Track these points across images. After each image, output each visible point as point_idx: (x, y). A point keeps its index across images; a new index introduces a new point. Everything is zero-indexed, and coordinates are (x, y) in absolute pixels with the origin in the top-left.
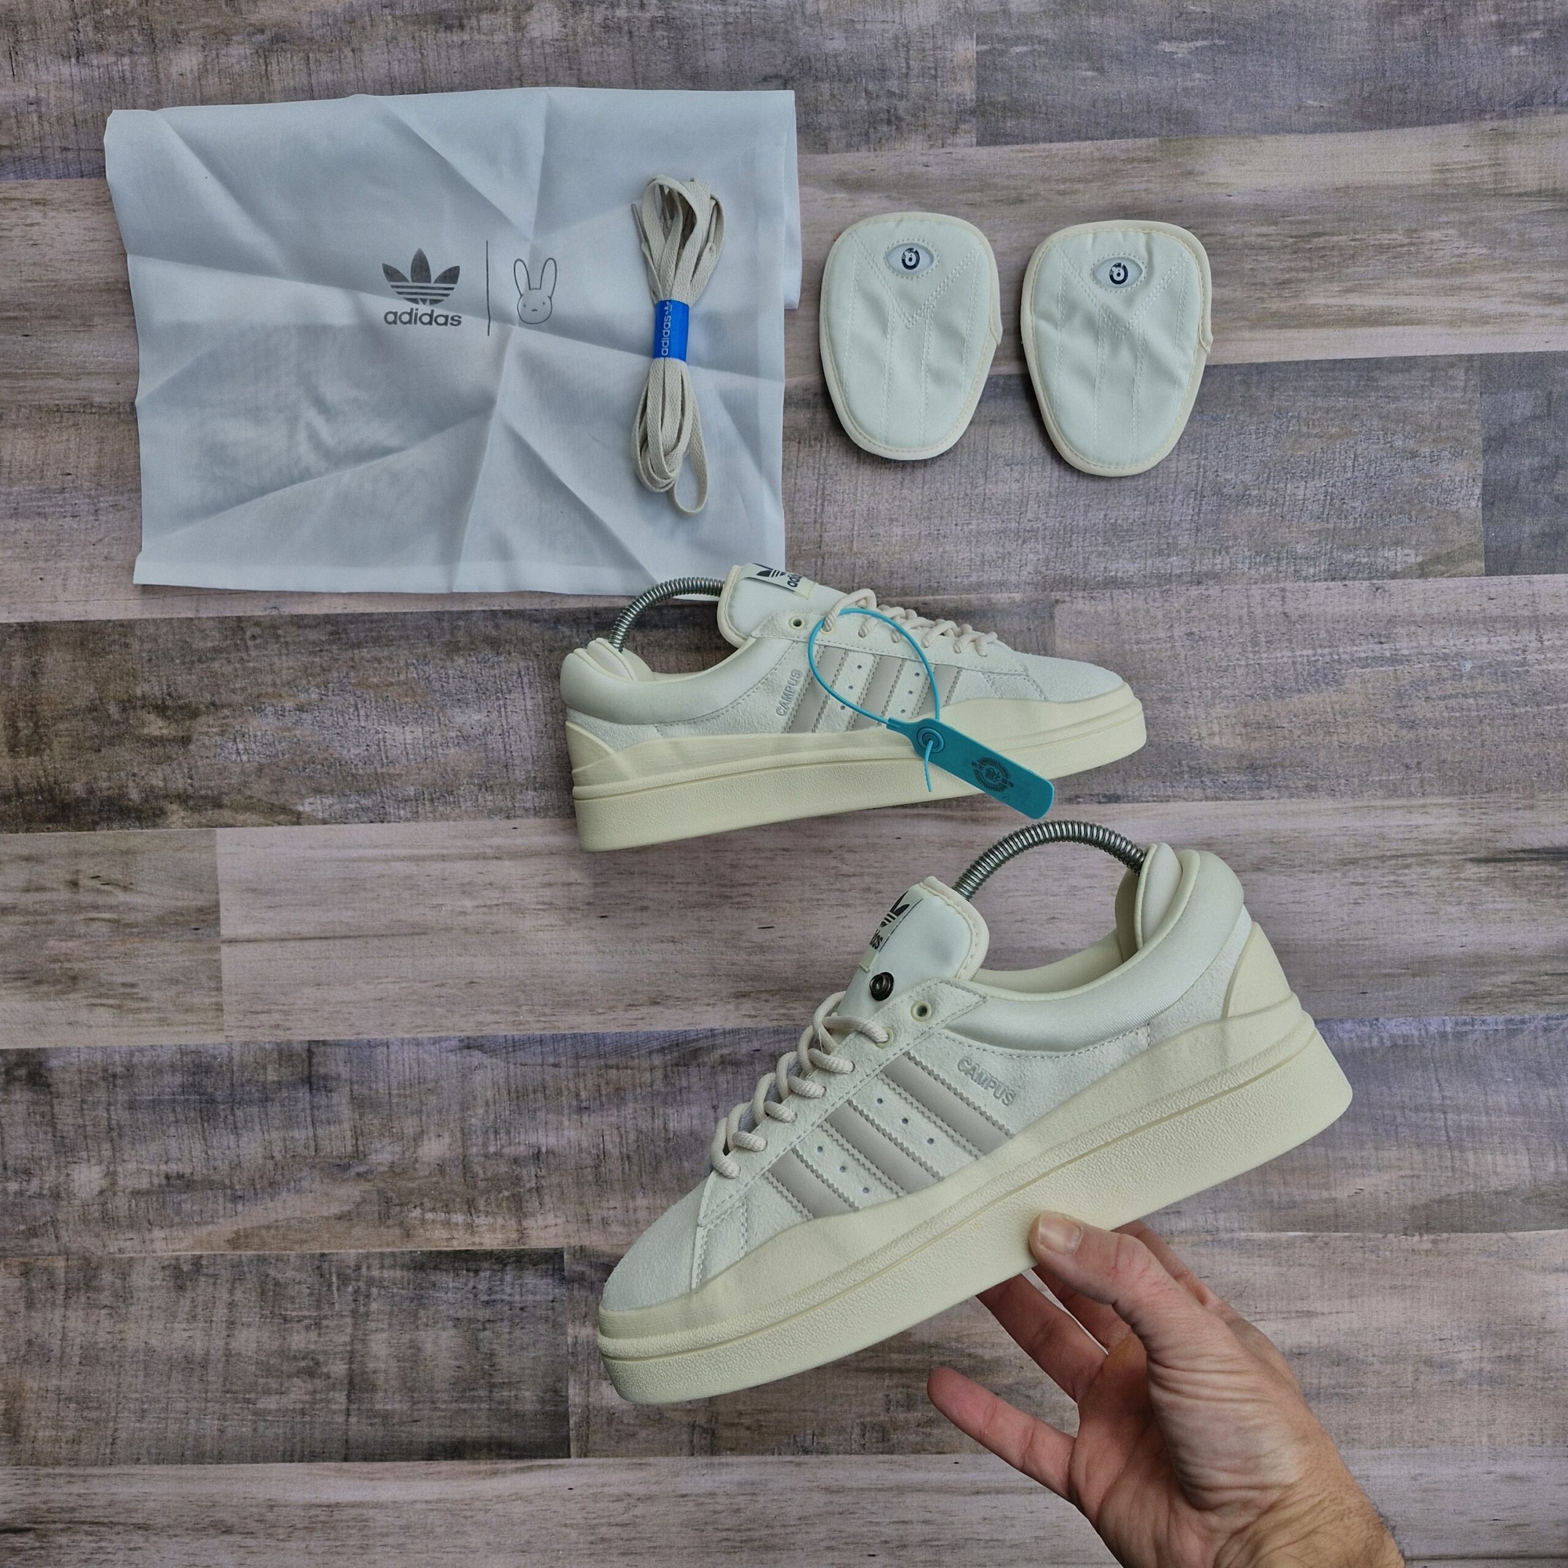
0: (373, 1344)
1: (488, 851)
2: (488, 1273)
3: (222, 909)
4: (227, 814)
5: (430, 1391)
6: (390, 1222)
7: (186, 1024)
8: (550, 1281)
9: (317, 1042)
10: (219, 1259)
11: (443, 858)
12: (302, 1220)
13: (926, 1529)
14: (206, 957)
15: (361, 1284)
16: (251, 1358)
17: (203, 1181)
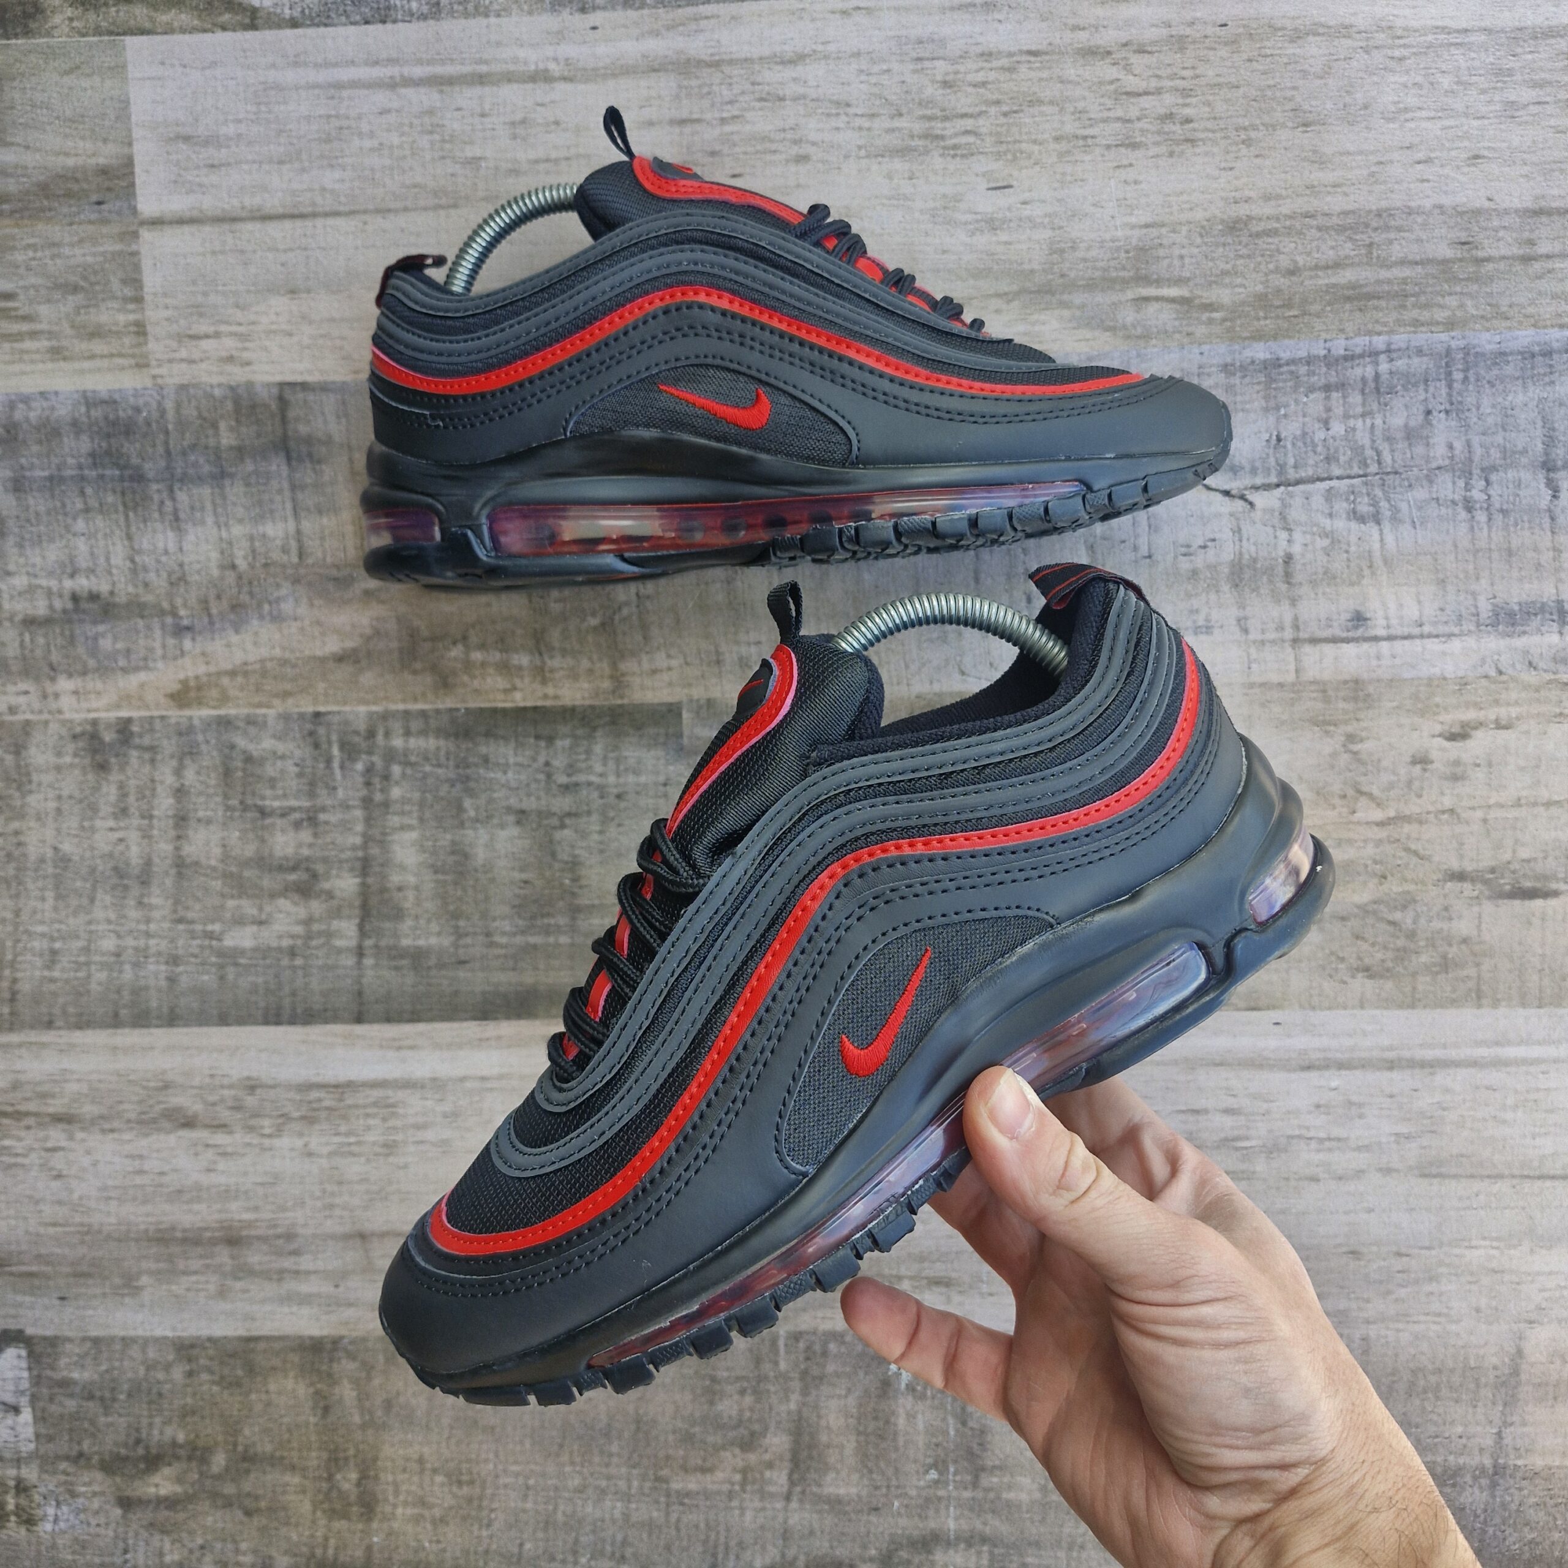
0: (396, 848)
1: (552, 66)
2: (567, 742)
3: (138, 170)
4: (140, 13)
5: (484, 915)
6: (418, 665)
7: (92, 357)
8: (660, 753)
9: (292, 385)
10: (158, 725)
11: (481, 79)
12: (284, 662)
13: (1228, 1121)
14: (118, 247)
15: (375, 759)
16: (214, 869)
17: (129, 605)
